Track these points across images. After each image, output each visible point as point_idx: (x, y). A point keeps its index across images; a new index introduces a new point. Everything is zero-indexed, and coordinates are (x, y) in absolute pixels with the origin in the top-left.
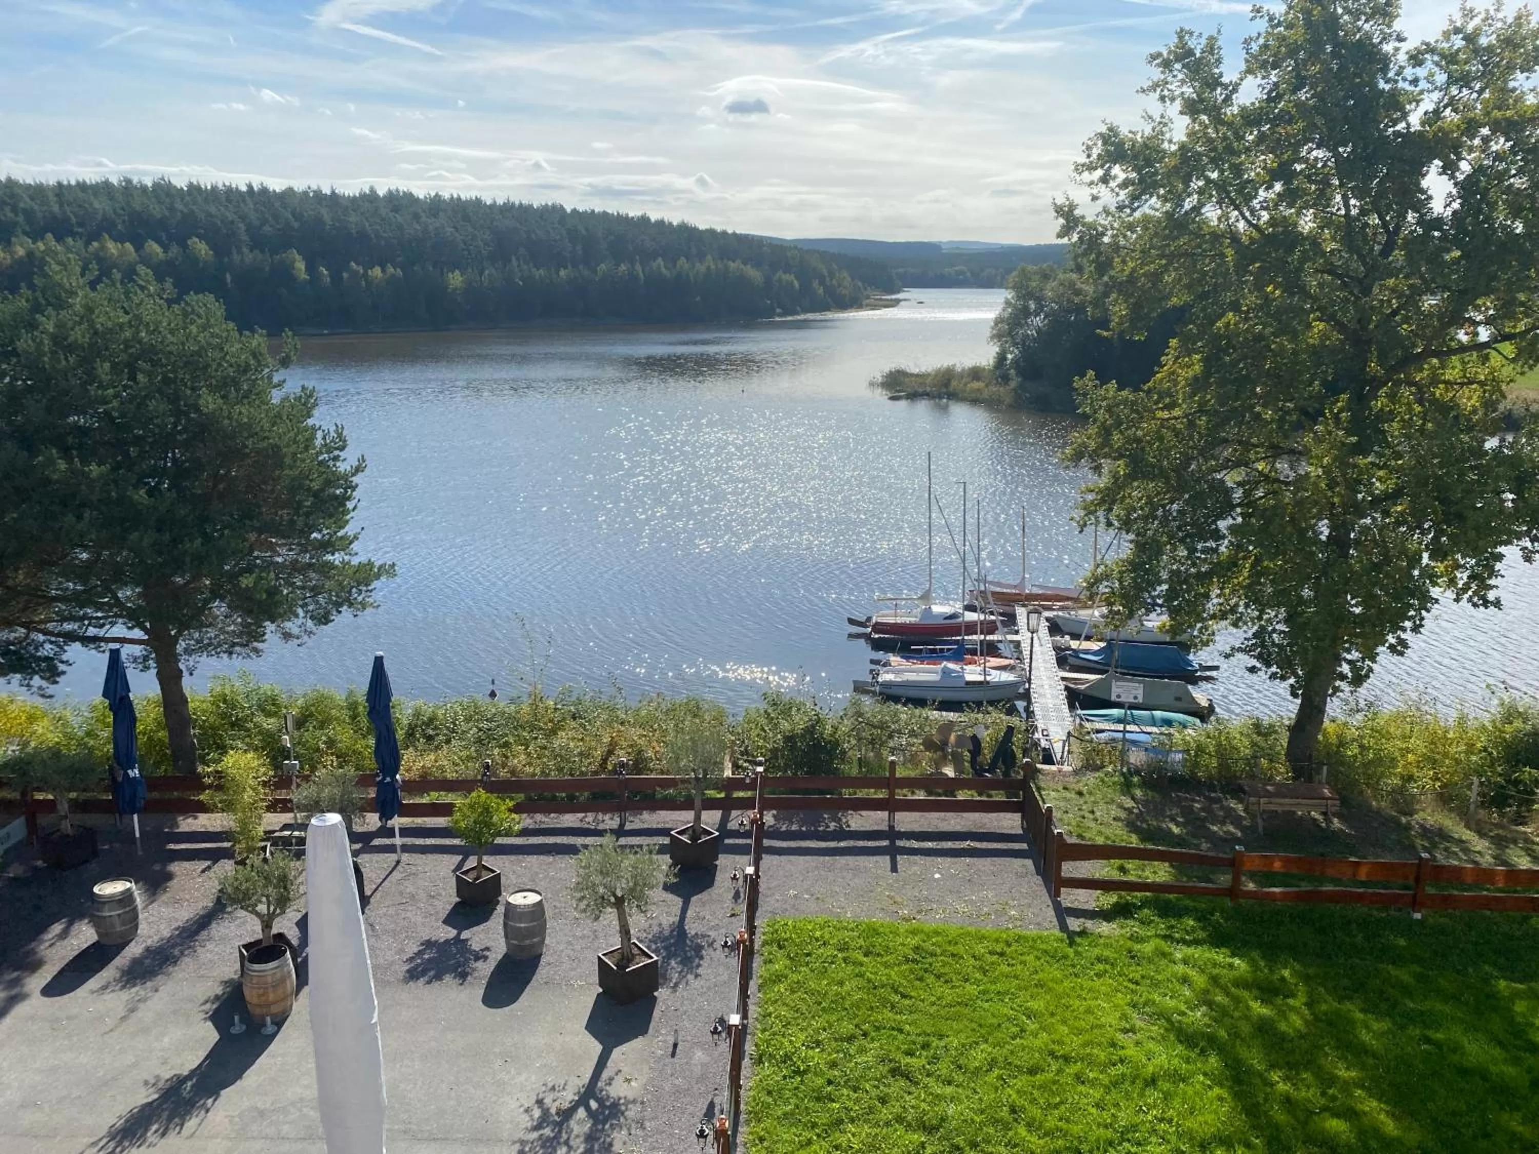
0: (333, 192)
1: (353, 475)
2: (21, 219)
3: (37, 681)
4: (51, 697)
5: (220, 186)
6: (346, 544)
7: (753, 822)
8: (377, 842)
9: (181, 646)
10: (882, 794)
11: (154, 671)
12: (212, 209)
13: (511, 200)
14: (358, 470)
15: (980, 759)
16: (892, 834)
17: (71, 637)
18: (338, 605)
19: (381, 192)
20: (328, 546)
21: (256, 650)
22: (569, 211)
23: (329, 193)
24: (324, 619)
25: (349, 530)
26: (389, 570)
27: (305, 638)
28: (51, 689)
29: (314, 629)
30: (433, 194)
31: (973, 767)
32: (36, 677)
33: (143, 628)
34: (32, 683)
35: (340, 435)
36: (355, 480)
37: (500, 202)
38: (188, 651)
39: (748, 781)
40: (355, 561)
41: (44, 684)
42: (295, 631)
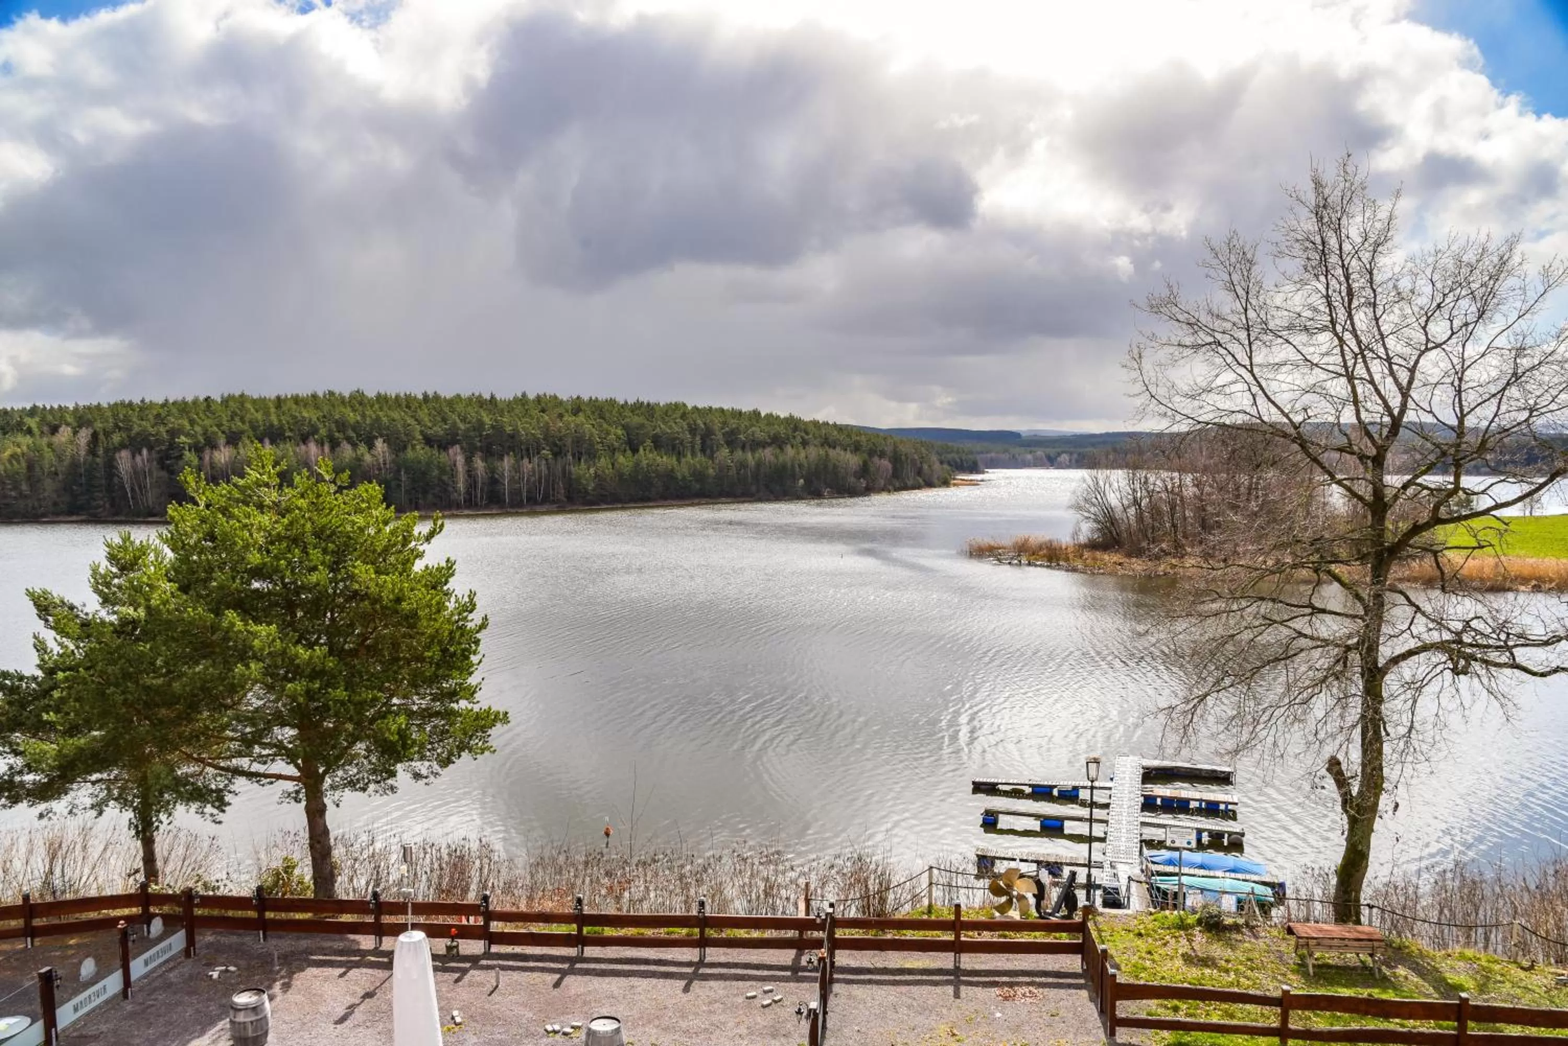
0: (492, 397)
1: (478, 632)
2: (246, 427)
3: (209, 809)
4: (220, 822)
5: (402, 395)
6: (470, 693)
7: (821, 960)
8: (484, 962)
9: (328, 781)
10: (948, 937)
11: (304, 803)
12: (395, 415)
13: (641, 400)
14: (483, 626)
15: (1044, 903)
16: (957, 971)
17: (238, 772)
18: (461, 748)
19: (531, 396)
20: (453, 695)
21: (392, 789)
22: (690, 407)
23: (488, 398)
24: (446, 762)
25: (472, 680)
26: (504, 718)
27: (432, 778)
28: (221, 817)
29: (439, 770)
30: (575, 397)
31: (1038, 910)
32: (209, 806)
33: (297, 766)
34: (206, 810)
35: (471, 600)
36: (478, 636)
37: (631, 401)
38: (333, 787)
39: (818, 921)
40: (476, 708)
41: (215, 811)
42: (424, 772)
